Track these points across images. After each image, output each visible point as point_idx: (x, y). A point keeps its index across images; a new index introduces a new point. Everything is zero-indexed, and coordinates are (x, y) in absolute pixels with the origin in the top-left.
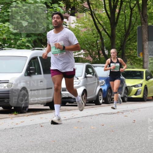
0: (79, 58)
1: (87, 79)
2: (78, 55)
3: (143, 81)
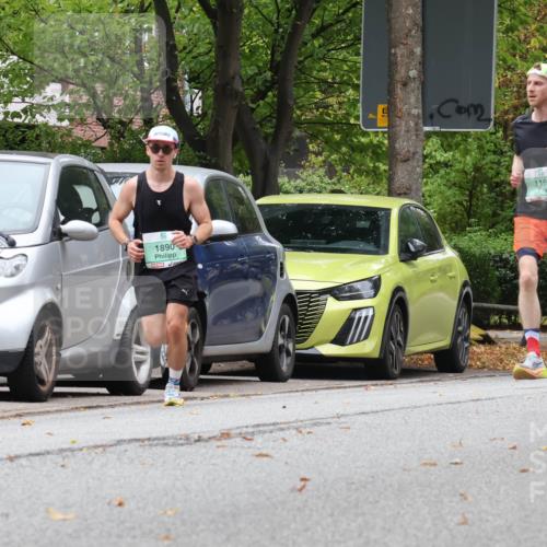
0: (31, 127)
1: (63, 247)
2: (25, 111)
3: (385, 266)
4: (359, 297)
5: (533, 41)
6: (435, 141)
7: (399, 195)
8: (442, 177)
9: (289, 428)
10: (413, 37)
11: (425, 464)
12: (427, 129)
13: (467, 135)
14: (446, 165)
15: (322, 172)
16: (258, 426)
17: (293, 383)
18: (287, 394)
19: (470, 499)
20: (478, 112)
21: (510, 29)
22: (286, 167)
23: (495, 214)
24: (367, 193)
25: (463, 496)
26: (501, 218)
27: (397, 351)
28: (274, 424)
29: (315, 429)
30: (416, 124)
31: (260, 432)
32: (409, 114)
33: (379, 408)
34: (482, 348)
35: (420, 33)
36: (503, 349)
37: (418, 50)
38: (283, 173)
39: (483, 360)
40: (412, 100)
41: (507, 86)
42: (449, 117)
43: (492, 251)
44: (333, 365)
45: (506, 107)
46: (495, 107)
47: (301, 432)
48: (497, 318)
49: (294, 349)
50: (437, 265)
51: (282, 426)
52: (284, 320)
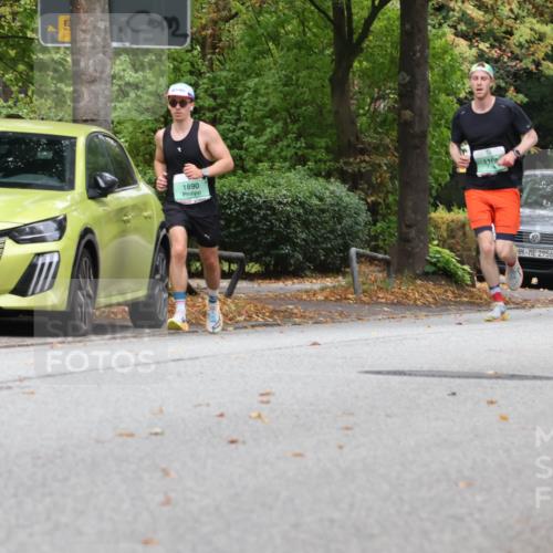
3: (70, 204)
4: (42, 240)
7: (85, 121)
11: (121, 435)
12: (115, 44)
19: (173, 474)
20: (172, 26)
25: (165, 472)
30: (104, 39)
40: (98, 11)
44: (14, 319)
45: (204, 21)
46: (192, 22)
48: (198, 264)
50: (130, 203)
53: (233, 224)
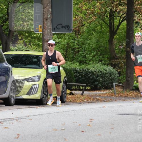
3: (42, 72)
4: (34, 81)
5: (83, 7)
6: (55, 36)
8: (58, 46)
9: (14, 120)
10: (49, 6)
11: (54, 130)
12: (53, 32)
13: (65, 34)
14: (59, 43)
15: (23, 45)
16: (5, 119)
17: (15, 107)
18: (13, 110)
19: (67, 140)
20: (68, 28)
21: (77, 4)
22: (12, 43)
23: (73, 57)
24: (36, 51)
25: (65, 139)
26: (75, 58)
27: (45, 97)
28: (9, 119)
29: (22, 120)
30: (50, 31)
31: (5, 121)
32: (48, 28)
33: (40, 114)
34: (70, 96)
35: (51, 5)
36: (76, 96)
37: (50, 10)
38: (11, 45)
39: (70, 99)
40: (49, 24)
41: (76, 20)
42: (60, 29)
43: (73, 68)
44: (27, 101)
45: (76, 26)
46: (73, 27)
47: (17, 121)
48: (74, 87)
49: (15, 96)
51: (12, 119)
52: (12, 88)
53: (83, 77)
